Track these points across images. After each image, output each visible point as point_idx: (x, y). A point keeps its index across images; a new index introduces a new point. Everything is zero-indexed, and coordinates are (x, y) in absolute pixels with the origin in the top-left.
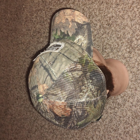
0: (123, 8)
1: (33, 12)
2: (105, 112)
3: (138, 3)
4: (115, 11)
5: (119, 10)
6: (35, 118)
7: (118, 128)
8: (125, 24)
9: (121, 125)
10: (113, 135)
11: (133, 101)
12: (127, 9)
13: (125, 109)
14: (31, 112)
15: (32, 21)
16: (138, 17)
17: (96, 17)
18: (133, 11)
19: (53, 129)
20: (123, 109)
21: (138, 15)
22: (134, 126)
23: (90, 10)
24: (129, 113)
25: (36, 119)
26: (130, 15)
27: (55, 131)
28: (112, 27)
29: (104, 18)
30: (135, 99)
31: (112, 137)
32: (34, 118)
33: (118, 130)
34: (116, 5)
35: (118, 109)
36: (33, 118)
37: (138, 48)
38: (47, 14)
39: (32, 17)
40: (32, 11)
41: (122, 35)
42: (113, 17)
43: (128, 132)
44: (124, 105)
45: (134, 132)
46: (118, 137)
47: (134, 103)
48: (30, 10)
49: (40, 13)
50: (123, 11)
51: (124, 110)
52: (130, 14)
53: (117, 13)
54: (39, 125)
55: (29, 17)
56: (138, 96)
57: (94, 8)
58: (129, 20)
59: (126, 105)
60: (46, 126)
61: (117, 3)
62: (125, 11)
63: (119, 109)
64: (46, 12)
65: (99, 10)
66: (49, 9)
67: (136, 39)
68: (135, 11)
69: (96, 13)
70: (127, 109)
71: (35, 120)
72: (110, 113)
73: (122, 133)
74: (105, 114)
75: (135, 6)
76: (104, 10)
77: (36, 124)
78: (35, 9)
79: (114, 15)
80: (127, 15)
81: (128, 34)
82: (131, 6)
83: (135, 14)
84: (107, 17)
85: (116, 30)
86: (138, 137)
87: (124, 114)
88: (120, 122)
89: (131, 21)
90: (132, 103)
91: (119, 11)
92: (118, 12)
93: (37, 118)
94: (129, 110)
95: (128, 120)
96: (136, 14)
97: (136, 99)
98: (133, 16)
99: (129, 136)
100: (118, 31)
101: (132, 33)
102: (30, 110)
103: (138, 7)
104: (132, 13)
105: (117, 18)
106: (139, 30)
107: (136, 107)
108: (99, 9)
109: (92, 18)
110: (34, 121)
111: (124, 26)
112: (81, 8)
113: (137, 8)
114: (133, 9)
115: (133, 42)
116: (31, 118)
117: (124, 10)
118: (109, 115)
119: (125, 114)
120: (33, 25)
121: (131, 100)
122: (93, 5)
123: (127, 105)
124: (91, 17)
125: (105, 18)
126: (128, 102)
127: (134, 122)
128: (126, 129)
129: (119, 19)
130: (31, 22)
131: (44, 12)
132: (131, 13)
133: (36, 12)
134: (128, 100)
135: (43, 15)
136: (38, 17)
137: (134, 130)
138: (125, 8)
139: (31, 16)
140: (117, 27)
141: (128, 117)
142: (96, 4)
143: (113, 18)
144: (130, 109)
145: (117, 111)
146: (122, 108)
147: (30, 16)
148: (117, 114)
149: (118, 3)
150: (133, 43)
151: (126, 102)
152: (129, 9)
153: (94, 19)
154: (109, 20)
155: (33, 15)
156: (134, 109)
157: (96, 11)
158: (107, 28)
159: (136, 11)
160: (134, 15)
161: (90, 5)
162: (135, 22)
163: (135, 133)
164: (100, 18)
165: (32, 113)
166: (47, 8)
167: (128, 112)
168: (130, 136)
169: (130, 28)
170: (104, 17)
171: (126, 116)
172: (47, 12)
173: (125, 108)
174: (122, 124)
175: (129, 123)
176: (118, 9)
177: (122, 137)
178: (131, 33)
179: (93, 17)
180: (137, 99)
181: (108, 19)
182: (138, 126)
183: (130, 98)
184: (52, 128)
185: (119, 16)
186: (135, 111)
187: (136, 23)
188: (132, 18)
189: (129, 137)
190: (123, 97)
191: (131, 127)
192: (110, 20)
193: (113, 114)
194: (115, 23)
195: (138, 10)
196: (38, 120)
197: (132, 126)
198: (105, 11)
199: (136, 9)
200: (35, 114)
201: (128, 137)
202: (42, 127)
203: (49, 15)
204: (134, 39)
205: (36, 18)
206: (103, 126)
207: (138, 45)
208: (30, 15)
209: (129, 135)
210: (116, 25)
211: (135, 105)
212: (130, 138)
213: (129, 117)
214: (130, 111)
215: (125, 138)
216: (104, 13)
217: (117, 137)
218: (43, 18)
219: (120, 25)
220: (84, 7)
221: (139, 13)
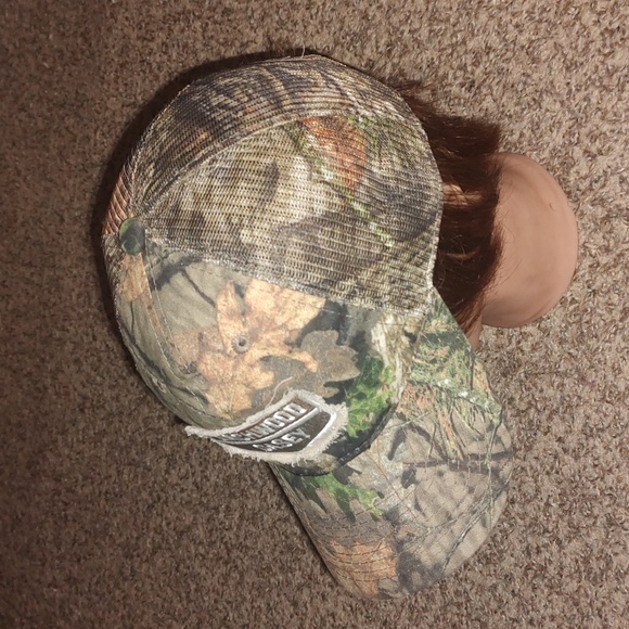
0: (536, 10)
1: (151, 27)
4: (499, 25)
5: (515, 21)
6: (155, 494)
7: (501, 552)
8: (542, 86)
9: (511, 537)
10: (478, 579)
11: (566, 432)
12: (551, 15)
13: (532, 468)
14: (137, 466)
15: (149, 64)
16: (599, 51)
17: (418, 51)
18: (577, 26)
19: (226, 543)
20: (524, 464)
21: (599, 44)
22: (570, 541)
23: (395, 19)
24: (548, 486)
25: (159, 499)
26: (564, 44)
27: (235, 553)
28: (486, 95)
29: (451, 54)
30: (576, 425)
31: (474, 590)
32: (150, 494)
33: (501, 559)
36: (145, 495)
37: (592, 193)
38: (213, 33)
39: (147, 46)
40: (147, 20)
41: (525, 131)
42: (489, 49)
43: (543, 568)
44: (529, 448)
45: (565, 572)
46: (500, 588)
47: (572, 442)
48: (141, 18)
49: (183, 31)
50: (533, 26)
51: (528, 468)
52: (563, 40)
53: (506, 32)
54: (168, 524)
55: (134, 47)
56: (589, 412)
57: (409, 11)
58: (556, 65)
59: (535, 447)
60: (200, 532)
62: (544, 25)
64: (207, 24)
65: (433, 19)
66: (219, 10)
67: (585, 151)
68: (584, 27)
69: (416, 31)
70: (539, 467)
71: (154, 502)
73: (518, 572)
75: (586, 4)
76: (452, 20)
77: (159, 519)
78: (158, 14)
79: (494, 40)
80: (550, 43)
81: (551, 131)
83: (584, 40)
84: (466, 52)
85: (503, 112)
86: (582, 591)
87: (525, 488)
88: (511, 525)
89: (568, 68)
90: (560, 440)
91: (517, 26)
92: (511, 27)
93: (163, 495)
94: (548, 473)
95: (542, 518)
96: (590, 39)
97: (578, 424)
98: (576, 47)
99: (546, 586)
100: (510, 116)
101: (571, 123)
102: (134, 460)
103: (599, 9)
104: (574, 34)
105: (509, 54)
106: (599, 113)
107: (577, 458)
108: (429, 15)
109: (401, 56)
110: (151, 507)
111: (537, 91)
112: (354, 11)
113: (592, 10)
114: (577, 18)
115: (572, 166)
116: (135, 493)
117: (540, 21)
119: (529, 489)
120: (151, 81)
121: (558, 428)
123: (539, 447)
124: (396, 51)
125: (455, 55)
126: (545, 434)
127: (570, 524)
128: (533, 556)
129: (517, 59)
130: (144, 72)
131: (198, 24)
132: (567, 36)
133: (165, 23)
134: (545, 424)
135: (195, 40)
136: (173, 45)
137: (567, 561)
138: (541, 13)
139: (145, 42)
140: (504, 99)
141: (545, 500)
143: (492, 55)
144: (552, 468)
146: (518, 460)
147: (139, 43)
150: (574, 169)
151: (535, 434)
152: (561, 15)
153: (406, 59)
154: (473, 64)
155: (153, 39)
156: (569, 466)
157: (416, 25)
158: (462, 101)
159: (591, 23)
160: (581, 43)
162: (585, 74)
163: (571, 576)
164: (435, 55)
165: (141, 470)
166: (209, 9)
167: (546, 478)
168: (552, 588)
169: (562, 103)
170: (450, 51)
171: (536, 496)
172: (210, 27)
173: (534, 463)
174: (516, 533)
175: (546, 531)
176: (513, 15)
177: (516, 591)
178: (566, 125)
179: (405, 51)
180: (585, 425)
181: (469, 59)
182: (587, 545)
183: (556, 418)
184: (225, 540)
185: (518, 47)
186: (574, 476)
187: (590, 78)
188: (569, 57)
189: (546, 591)
190: (523, 412)
191: (554, 548)
192: (477, 67)
194: (497, 80)
195: (597, 22)
196: (166, 502)
197: (559, 543)
198: (454, 26)
199: (588, 17)
200: (153, 479)
201: (543, 592)
202: (182, 532)
203: (217, 41)
204: (578, 152)
205: (165, 53)
207: (596, 182)
208: (138, 38)
209: (546, 580)
210: (504, 87)
211: (574, 451)
212: (550, 598)
213: (548, 505)
214: (554, 476)
215: (528, 593)
216: (454, 34)
217: (495, 587)
218: (195, 53)
219: (520, 87)
220: (367, 5)
221: (602, 34)
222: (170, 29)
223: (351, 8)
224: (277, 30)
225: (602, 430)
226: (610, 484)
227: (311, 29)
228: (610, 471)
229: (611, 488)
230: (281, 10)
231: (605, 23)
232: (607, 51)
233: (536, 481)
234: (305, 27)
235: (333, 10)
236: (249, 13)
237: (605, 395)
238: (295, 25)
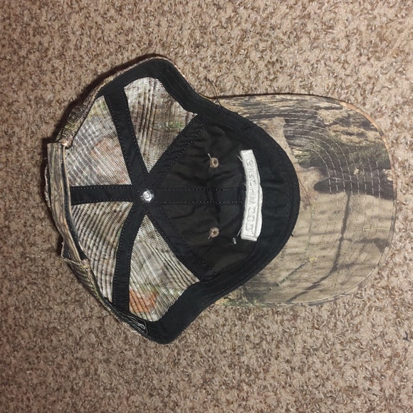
0: (217, 55)
2: (212, 401)
3: (258, 33)
4: (193, 68)
5: (203, 64)
12: (228, 57)
13: (271, 385)
16: (267, 78)
18: (248, 62)
21: (265, 73)
24: (286, 397)
26: (241, 76)
34: (192, 47)
35: (250, 385)
44: (266, 371)
47: (296, 361)
50: (216, 66)
51: (269, 385)
52: (239, 73)
53: (198, 73)
56: (305, 337)
59: (271, 370)
61: (196, 40)
62: (224, 65)
63: (253, 385)
68: (253, 62)
70: (276, 384)
72: (228, 401)
74: (212, 407)
75: (251, 46)
80: (231, 76)
82: (239, 47)
83: (255, 72)
90: (288, 361)
91: (205, 67)
92: (201, 69)
94: (283, 387)
96: (258, 70)
98: (250, 77)
103: (261, 48)
104: (246, 68)
107: (302, 372)
113: (256, 49)
117: (221, 62)
118: (225, 409)
121: (285, 352)
122: (122, 54)
123: (273, 369)
126: (276, 359)
132: (242, 70)
134: (275, 352)
138: (221, 56)
141: (285, 407)
142: (132, 52)
144: (286, 383)
145: (247, 393)
148: (248, 403)
149: (198, 42)
151: (270, 360)
152: (235, 56)
156: (298, 379)
159: (257, 59)
160: (253, 74)
161: (114, 57)
167: (282, 390)
173: (272, 381)
180: (304, 347)
183: (283, 346)
186: (303, 387)
188: (246, 85)
190: (257, 344)
193: (236, 405)
199: (254, 55)
211: (299, 368)
214: (288, 389)
220: (95, 65)
221: (266, 66)
224: (32, 91)
225: (316, 350)
226: (330, 389)
227: (58, 87)
228: (328, 379)
229: (331, 391)
230: (33, 76)
231: (267, 58)
232: (272, 77)
233: (276, 394)
234: (53, 86)
235: (71, 71)
236: (11, 81)
237: (314, 324)
238: (45, 85)
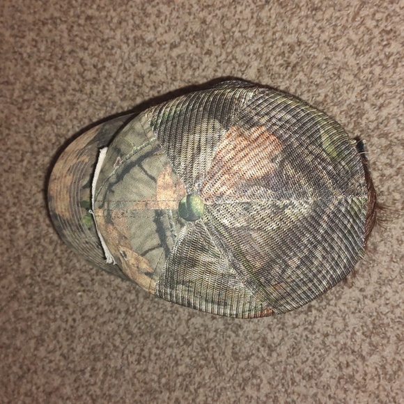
1: (23, 28)
6: (25, 367)
7: (320, 370)
8: (340, 65)
9: (327, 359)
10: (303, 390)
11: (366, 284)
14: (8, 347)
15: (21, 54)
17: (246, 44)
19: (91, 395)
20: (334, 309)
22: (371, 356)
23: (228, 24)
25: (29, 370)
28: (299, 71)
29: (272, 46)
30: (372, 279)
31: (299, 400)
32: (21, 368)
33: (320, 375)
36: (15, 369)
37: (379, 130)
38: (77, 33)
39: (18, 41)
40: (19, 23)
41: (329, 94)
42: (299, 43)
43: (352, 377)
45: (369, 376)
46: (319, 396)
48: (14, 22)
49: (50, 31)
54: (38, 388)
55: (7, 42)
57: (239, 19)
58: (350, 52)
60: (67, 391)
64: (72, 27)
65: (258, 24)
66: (83, 17)
67: (373, 105)
69: (244, 31)
71: (25, 373)
73: (333, 383)
76: (272, 25)
77: (29, 386)
78: (30, 19)
79: (304, 38)
81: (347, 93)
84: (283, 45)
85: (312, 82)
86: (381, 388)
87: (336, 325)
88: (327, 351)
89: (357, 54)
93: (33, 368)
95: (349, 342)
97: (375, 277)
99: (355, 388)
100: (317, 85)
101: (362, 88)
102: (4, 344)
105: (314, 46)
106: (381, 81)
108: (255, 20)
109: (234, 48)
110: (20, 378)
111: (336, 69)
112: (194, 18)
114: (362, 23)
115: (364, 114)
116: (6, 369)
119: (339, 325)
120: (22, 66)
124: (229, 45)
125: (275, 46)
127: (371, 344)
128: (344, 370)
129: (320, 49)
130: (16, 60)
131: (64, 27)
133: (34, 25)
135: (61, 37)
136: (42, 41)
137: (369, 370)
139: (18, 39)
140: (313, 73)
143: (303, 46)
146: (331, 307)
147: (12, 40)
150: (365, 117)
153: (238, 50)
154: (289, 52)
155: (23, 37)
157: (244, 27)
158: (282, 76)
162: (370, 58)
163: (372, 379)
164: (260, 46)
165: (11, 350)
166: (74, 16)
168: (358, 388)
169: (355, 76)
170: (271, 44)
171: (344, 329)
172: (76, 28)
174: (331, 356)
175: (353, 352)
176: (318, 21)
177: (332, 395)
178: (358, 89)
179: (237, 44)
181: (286, 48)
182: (383, 357)
184: (90, 393)
185: (322, 41)
187: (373, 60)
189: (355, 391)
191: (359, 362)
192: (292, 54)
194: (306, 63)
195: (377, 26)
196: (35, 372)
197: (363, 358)
198: (273, 28)
200: (22, 356)
201: (352, 392)
202: (50, 394)
203: (81, 38)
204: (367, 105)
205: (35, 46)
206: (269, 367)
207: (381, 123)
208: (12, 36)
209: (355, 384)
210: (312, 66)
212: (357, 396)
215: (341, 395)
216: (274, 33)
217: (315, 395)
218: (61, 46)
219: (324, 66)
222: (39, 29)
223: (192, 17)
